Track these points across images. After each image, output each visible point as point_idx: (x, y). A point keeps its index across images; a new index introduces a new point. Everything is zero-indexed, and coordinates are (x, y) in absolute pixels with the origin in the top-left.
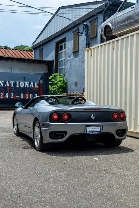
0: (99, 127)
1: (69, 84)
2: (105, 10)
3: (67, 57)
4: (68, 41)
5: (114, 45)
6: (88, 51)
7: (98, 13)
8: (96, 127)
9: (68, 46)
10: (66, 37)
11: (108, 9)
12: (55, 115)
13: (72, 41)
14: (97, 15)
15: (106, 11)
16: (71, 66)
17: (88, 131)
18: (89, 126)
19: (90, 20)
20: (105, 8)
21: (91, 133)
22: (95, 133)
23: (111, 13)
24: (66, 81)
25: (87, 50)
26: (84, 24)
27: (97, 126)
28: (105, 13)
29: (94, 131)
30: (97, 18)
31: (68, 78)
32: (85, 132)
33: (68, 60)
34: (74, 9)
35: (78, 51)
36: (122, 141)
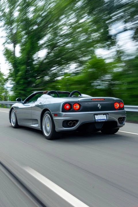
0: (105, 116)
8: (102, 116)
12: (67, 105)
17: (96, 119)
18: (97, 114)
21: (99, 121)
22: (103, 121)
27: (104, 114)
29: (102, 119)
32: (94, 120)
36: (119, 128)
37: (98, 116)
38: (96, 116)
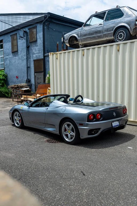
1: (9, 77)
2: (45, 20)
3: (5, 55)
4: (5, 43)
5: (84, 52)
6: (53, 55)
7: (37, 23)
9: (5, 46)
10: (3, 40)
11: (46, 20)
13: (10, 43)
14: (36, 24)
15: (45, 22)
16: (10, 62)
19: (28, 28)
20: (44, 19)
21: (115, 127)
23: (48, 23)
24: (6, 75)
25: (51, 55)
26: (24, 31)
27: (117, 121)
28: (44, 23)
30: (36, 26)
31: (8, 72)
32: (112, 127)
33: (7, 58)
34: (10, 17)
35: (17, 51)
37: (114, 123)
38: (113, 123)
